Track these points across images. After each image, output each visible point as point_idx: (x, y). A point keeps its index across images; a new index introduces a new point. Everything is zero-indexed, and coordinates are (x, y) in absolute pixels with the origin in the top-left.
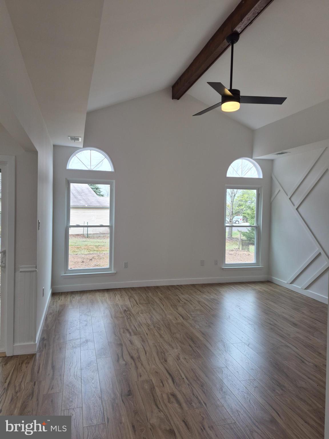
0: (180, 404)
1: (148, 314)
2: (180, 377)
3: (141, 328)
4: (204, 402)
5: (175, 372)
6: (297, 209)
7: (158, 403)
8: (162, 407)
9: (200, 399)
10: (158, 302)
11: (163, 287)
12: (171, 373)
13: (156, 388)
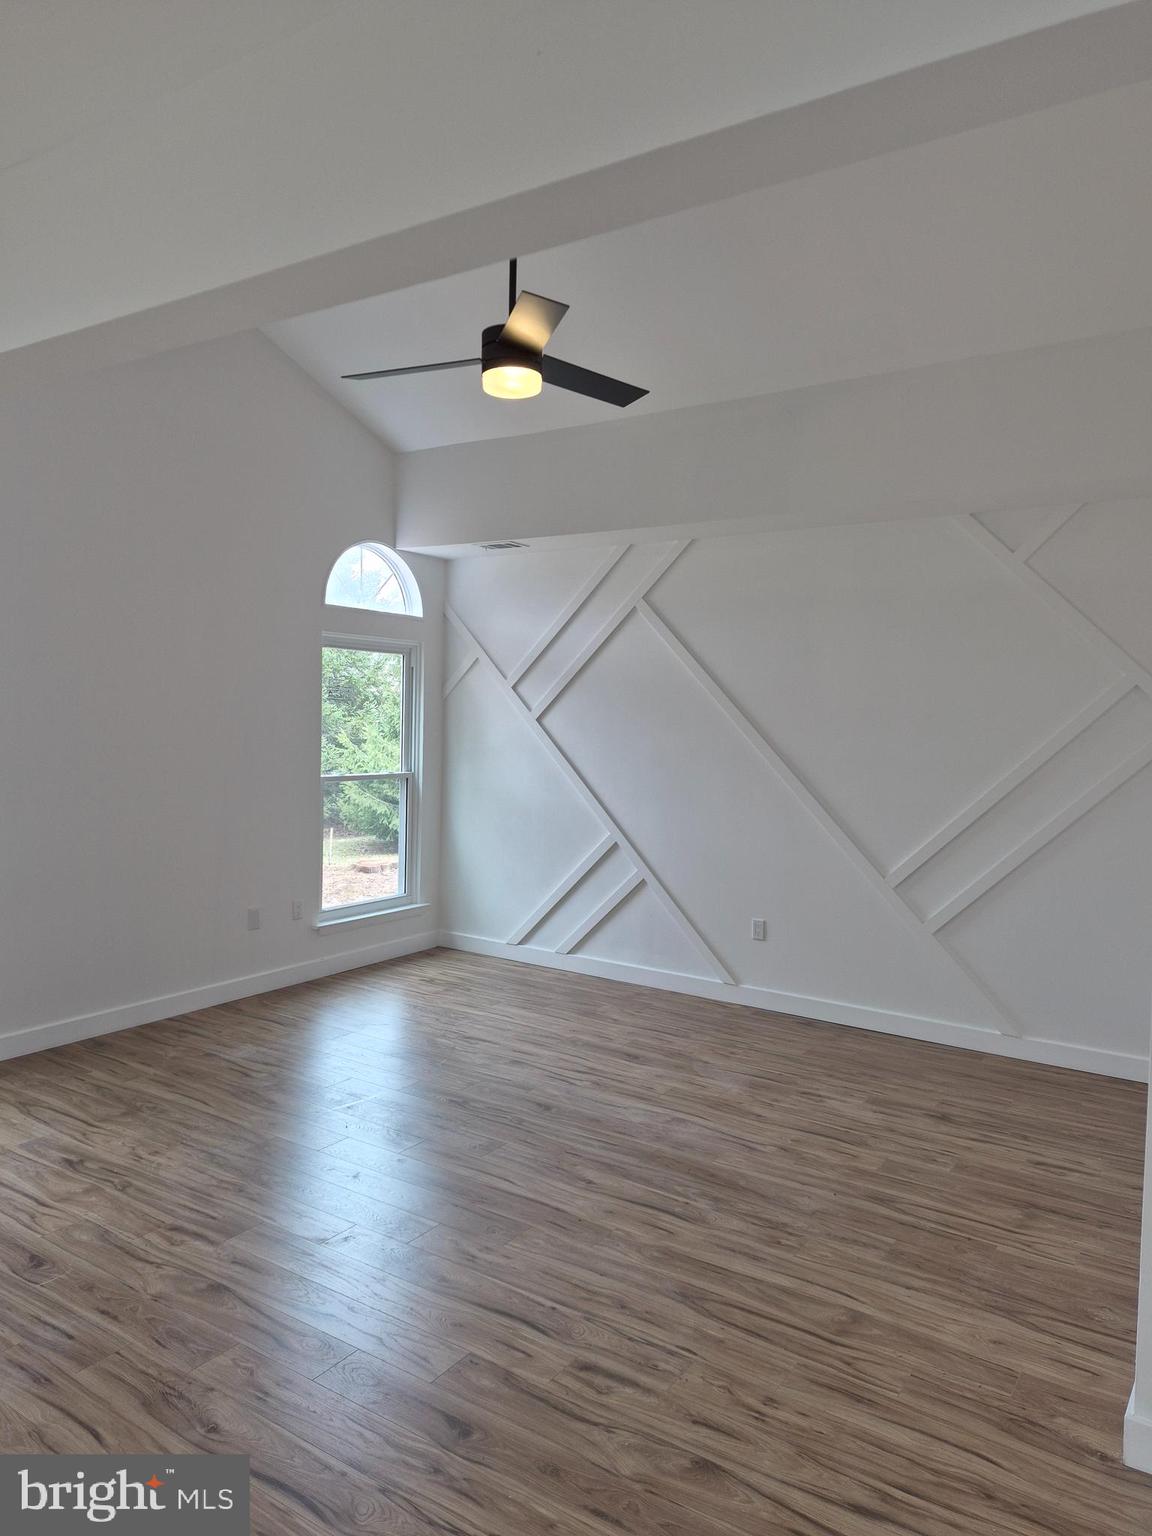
0: (634, 1384)
1: (180, 1147)
2: (542, 1309)
3: (220, 1206)
4: (677, 1347)
5: (508, 1300)
6: (539, 720)
7: (577, 1411)
8: (602, 1417)
9: (661, 1344)
10: (169, 1096)
11: (116, 1035)
12: (500, 1308)
13: (517, 1371)
